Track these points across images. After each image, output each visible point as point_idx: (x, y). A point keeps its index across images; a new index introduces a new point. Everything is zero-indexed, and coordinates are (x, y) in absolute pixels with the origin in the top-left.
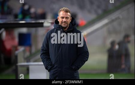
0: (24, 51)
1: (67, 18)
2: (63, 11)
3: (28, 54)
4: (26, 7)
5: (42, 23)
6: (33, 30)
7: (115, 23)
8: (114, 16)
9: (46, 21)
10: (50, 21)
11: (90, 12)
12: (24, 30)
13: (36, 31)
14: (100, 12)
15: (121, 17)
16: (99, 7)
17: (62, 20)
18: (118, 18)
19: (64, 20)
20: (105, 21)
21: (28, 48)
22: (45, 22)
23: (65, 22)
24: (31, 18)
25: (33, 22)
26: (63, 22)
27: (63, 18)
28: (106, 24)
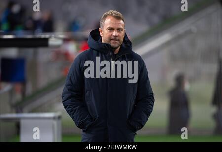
0: (11, 92)
1: (119, 30)
2: (112, 18)
3: (18, 97)
4: (16, 9)
5: (46, 40)
6: (29, 52)
7: (184, 42)
8: (181, 28)
9: (53, 36)
10: (62, 36)
11: (136, 19)
12: (12, 52)
13: (35, 54)
14: (156, 19)
15: (194, 29)
16: (154, 10)
17: (110, 34)
18: (189, 33)
19: (115, 33)
20: (165, 38)
21: (19, 86)
22: (51, 37)
23: (116, 37)
24: (26, 29)
25: (29, 37)
26: (113, 38)
27: (111, 29)
28: (168, 44)
